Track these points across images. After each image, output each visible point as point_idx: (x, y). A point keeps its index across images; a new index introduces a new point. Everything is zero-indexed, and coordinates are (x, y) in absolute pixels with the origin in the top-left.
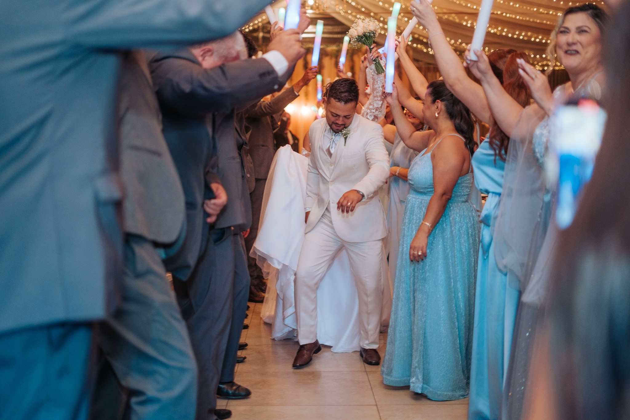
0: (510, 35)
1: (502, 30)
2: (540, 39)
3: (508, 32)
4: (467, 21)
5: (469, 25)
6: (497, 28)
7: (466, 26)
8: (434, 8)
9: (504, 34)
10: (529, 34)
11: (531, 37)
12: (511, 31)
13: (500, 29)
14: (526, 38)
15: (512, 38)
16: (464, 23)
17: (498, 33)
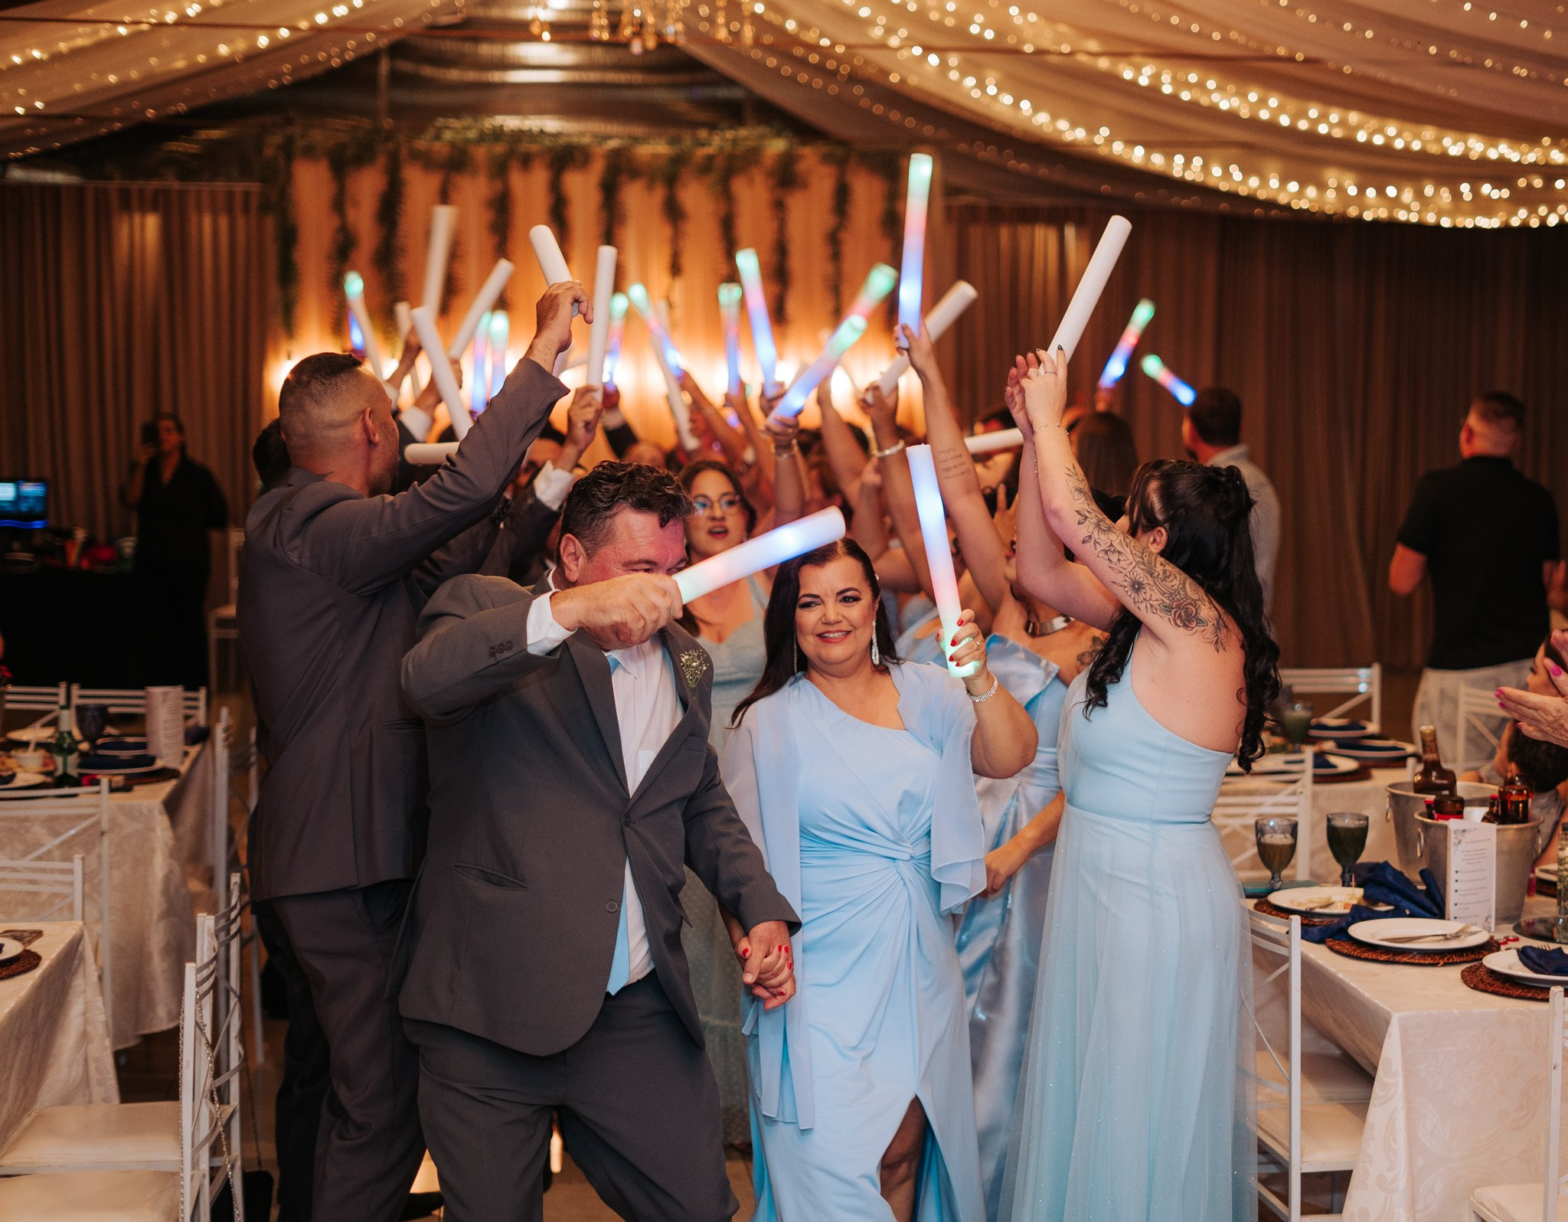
0: (1284, 121)
1: (1263, 102)
2: (1387, 137)
3: (1281, 109)
4: (1138, 69)
5: (1143, 81)
6: (1243, 96)
7: (1133, 83)
8: (1025, 18)
9: (1264, 115)
10: (1354, 117)
11: (1359, 127)
12: (1292, 105)
13: (1253, 97)
14: (1338, 133)
15: (1292, 132)
16: (1128, 74)
17: (1245, 113)
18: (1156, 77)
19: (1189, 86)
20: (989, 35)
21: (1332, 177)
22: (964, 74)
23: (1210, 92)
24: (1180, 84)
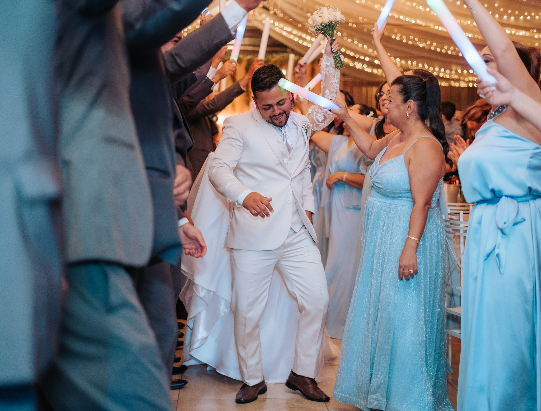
0: (438, 50)
1: (431, 45)
3: (436, 47)
4: (396, 34)
5: (398, 39)
7: (395, 39)
9: (432, 48)
12: (440, 45)
13: (429, 43)
14: (454, 53)
15: (441, 53)
16: (393, 37)
17: (427, 47)
18: (401, 37)
19: (411, 40)
20: (354, 26)
21: (454, 68)
22: (348, 38)
23: (417, 42)
24: (408, 39)
